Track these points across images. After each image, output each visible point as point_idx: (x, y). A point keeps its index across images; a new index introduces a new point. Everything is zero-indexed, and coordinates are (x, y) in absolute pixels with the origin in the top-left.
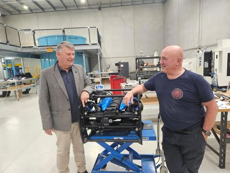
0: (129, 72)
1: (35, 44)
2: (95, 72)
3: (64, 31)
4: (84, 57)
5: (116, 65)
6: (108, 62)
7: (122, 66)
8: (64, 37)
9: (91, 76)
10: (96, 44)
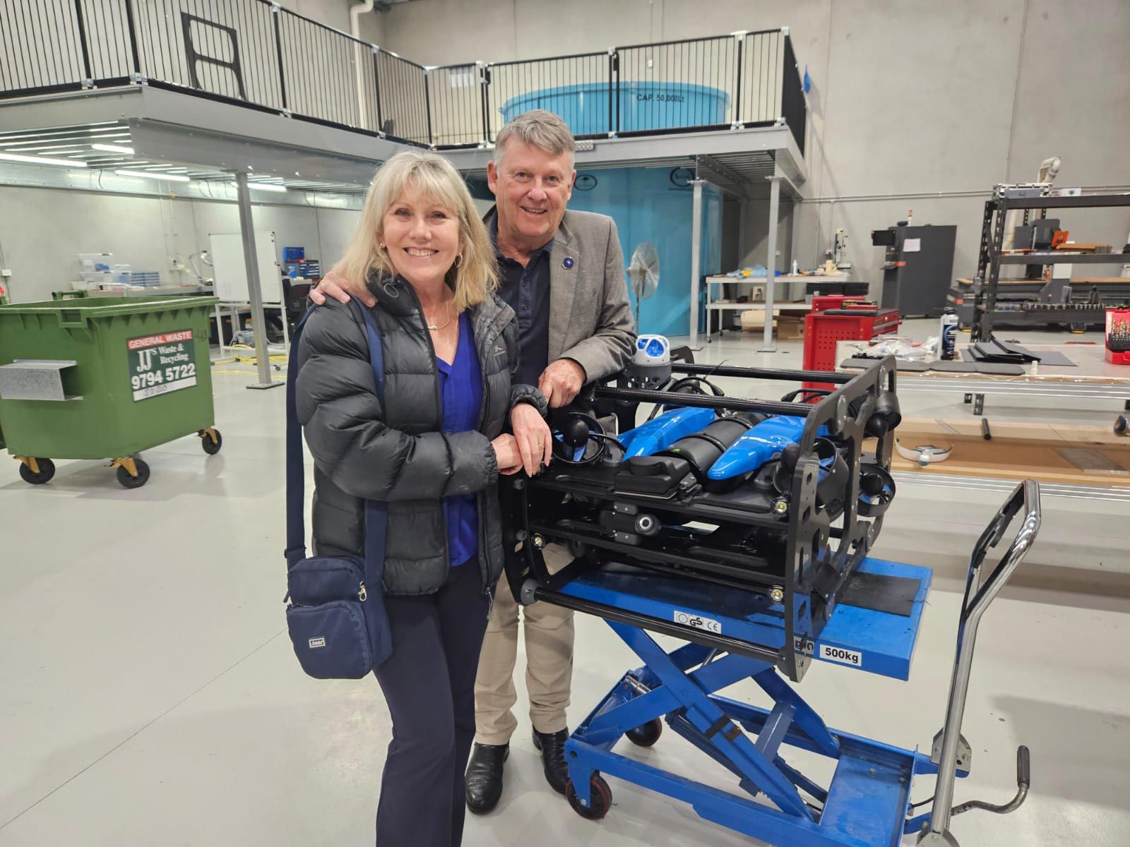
0: (954, 285)
1: (487, 133)
2: (749, 276)
3: (615, 64)
4: (697, 194)
5: (879, 238)
6: (832, 222)
7: (912, 245)
8: (615, 91)
9: (730, 292)
10: (771, 123)
